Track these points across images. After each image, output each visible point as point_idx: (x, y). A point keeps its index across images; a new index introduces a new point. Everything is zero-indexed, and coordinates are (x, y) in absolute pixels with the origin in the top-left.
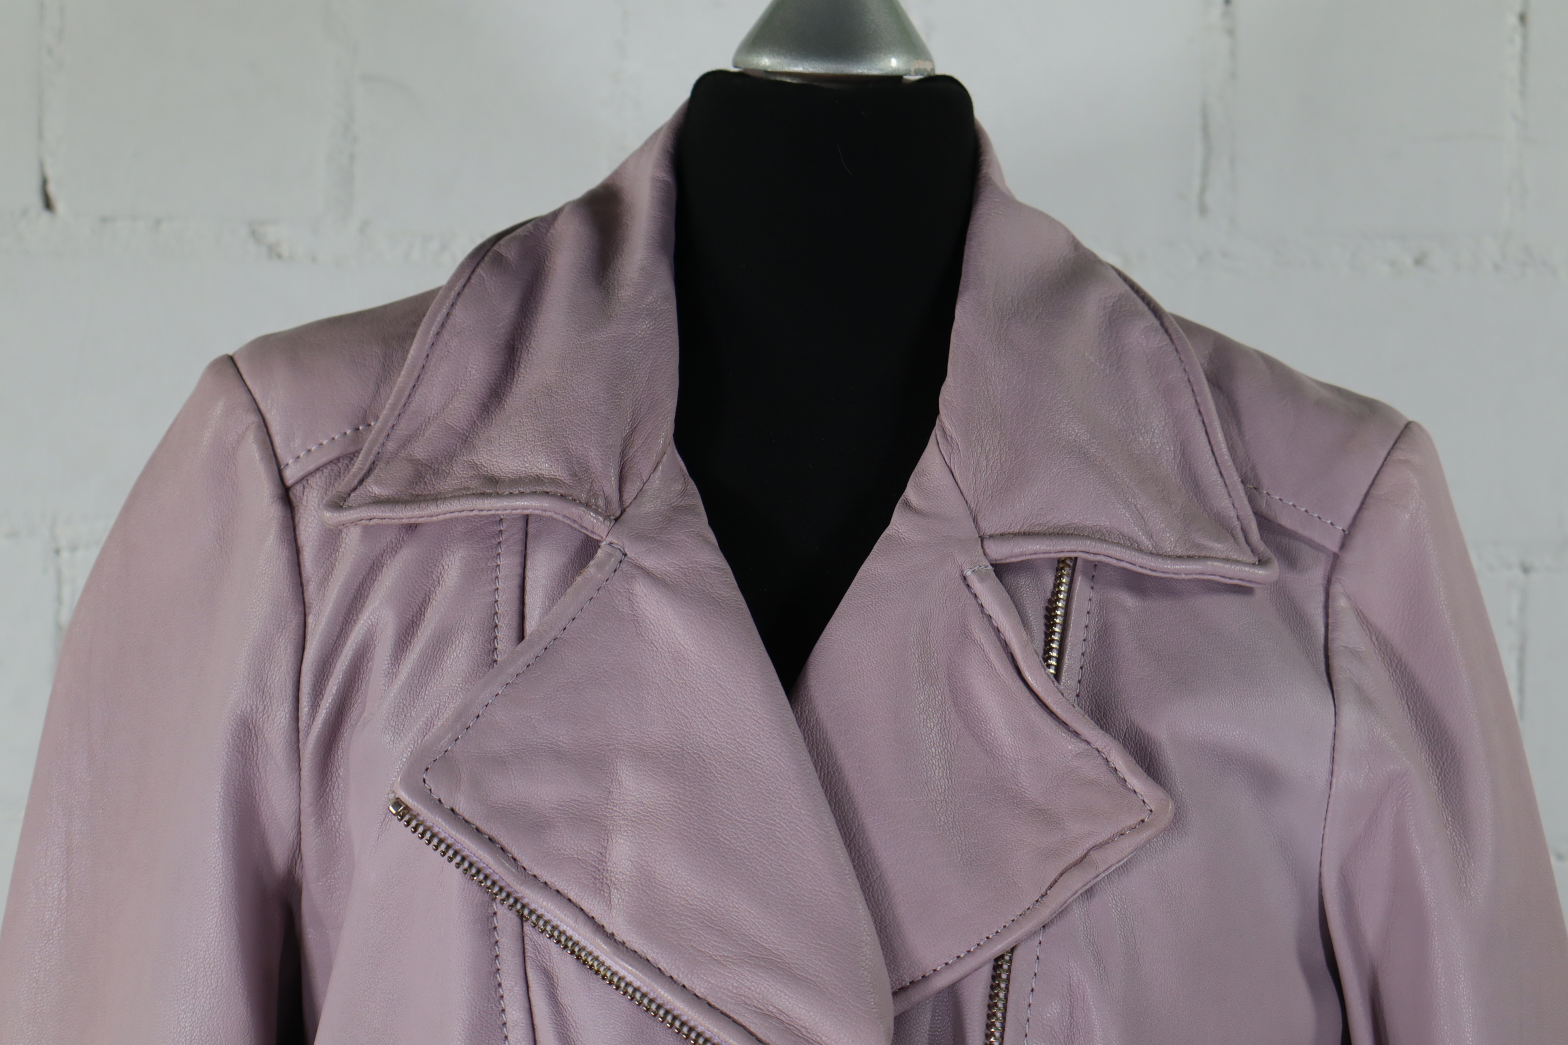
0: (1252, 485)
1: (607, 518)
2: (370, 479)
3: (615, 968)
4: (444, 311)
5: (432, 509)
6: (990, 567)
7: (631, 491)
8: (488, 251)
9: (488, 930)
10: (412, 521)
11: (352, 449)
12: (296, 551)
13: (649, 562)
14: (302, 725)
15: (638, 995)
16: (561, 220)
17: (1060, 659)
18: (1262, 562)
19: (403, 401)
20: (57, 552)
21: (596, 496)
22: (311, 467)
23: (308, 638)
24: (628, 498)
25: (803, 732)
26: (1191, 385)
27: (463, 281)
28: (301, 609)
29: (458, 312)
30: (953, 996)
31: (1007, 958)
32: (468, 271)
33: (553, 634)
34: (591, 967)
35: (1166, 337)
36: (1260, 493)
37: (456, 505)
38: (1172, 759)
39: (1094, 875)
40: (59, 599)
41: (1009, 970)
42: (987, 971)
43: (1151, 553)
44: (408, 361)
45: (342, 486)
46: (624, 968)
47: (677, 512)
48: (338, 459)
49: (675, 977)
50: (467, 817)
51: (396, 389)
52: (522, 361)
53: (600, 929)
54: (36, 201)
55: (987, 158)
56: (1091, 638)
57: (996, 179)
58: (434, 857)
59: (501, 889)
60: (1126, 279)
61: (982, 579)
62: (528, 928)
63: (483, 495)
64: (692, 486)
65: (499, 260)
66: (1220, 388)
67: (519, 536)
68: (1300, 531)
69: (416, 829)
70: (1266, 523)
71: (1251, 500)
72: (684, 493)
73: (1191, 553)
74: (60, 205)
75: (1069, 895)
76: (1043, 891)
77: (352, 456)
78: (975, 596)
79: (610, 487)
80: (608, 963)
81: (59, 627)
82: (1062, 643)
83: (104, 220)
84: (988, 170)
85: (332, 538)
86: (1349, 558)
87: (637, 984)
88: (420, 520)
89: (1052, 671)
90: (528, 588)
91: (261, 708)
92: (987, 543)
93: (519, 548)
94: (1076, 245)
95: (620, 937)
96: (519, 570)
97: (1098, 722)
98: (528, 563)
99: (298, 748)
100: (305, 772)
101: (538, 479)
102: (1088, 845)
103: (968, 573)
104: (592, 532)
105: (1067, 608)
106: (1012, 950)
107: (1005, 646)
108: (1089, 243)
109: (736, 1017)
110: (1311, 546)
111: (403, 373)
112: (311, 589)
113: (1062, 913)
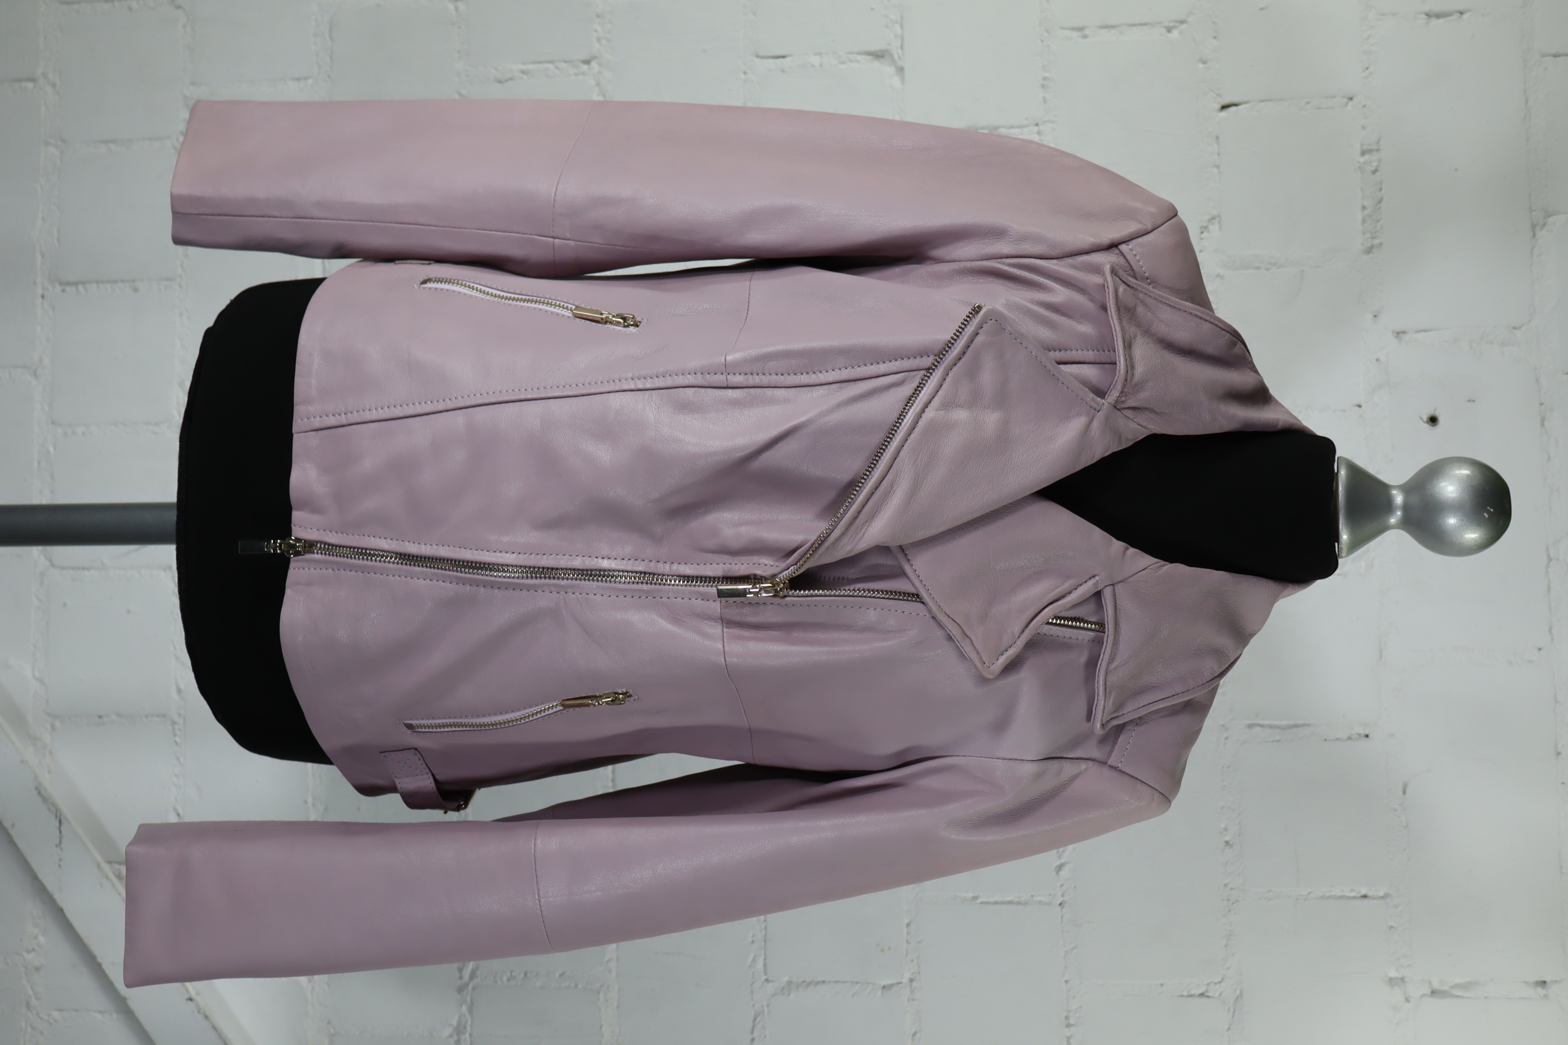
0: (1138, 722)
1: (1116, 402)
2: (1125, 286)
3: (909, 414)
4: (1208, 318)
5: (1115, 317)
6: (1100, 589)
7: (1129, 413)
8: (1237, 339)
9: (922, 353)
10: (1108, 308)
11: (1138, 277)
12: (1087, 252)
13: (1095, 424)
14: (1004, 260)
15: (898, 425)
16: (1254, 374)
17: (1056, 624)
18: (1103, 725)
19: (1163, 300)
20: (1037, 125)
21: (1126, 396)
22: (1128, 257)
23: (1046, 261)
24: (1125, 412)
25: (1019, 500)
26: (1186, 691)
27: (1223, 327)
28: (1060, 256)
29: (1208, 325)
30: (901, 574)
31: (918, 600)
32: (1228, 329)
33: (1060, 378)
34: (909, 403)
35: (1210, 679)
36: (1135, 726)
37: (1118, 329)
38: (1012, 679)
39: (959, 640)
40: (1012, 127)
41: (912, 601)
42: (912, 590)
43: (1107, 669)
44: (1183, 302)
45: (1121, 273)
46: (910, 418)
47: (1118, 435)
48: (1133, 270)
49: (907, 442)
50: (975, 341)
51: (1169, 296)
52: (1185, 358)
53: (926, 406)
54: (1226, 101)
55: (1296, 587)
56: (1066, 640)
57: (1285, 593)
58: (955, 327)
59: (941, 359)
60: (1236, 660)
61: (1095, 585)
62: (923, 372)
63: (1124, 342)
64: (1130, 444)
65: (1234, 344)
66: (1185, 706)
67: (1103, 360)
68: (1117, 746)
69: (968, 317)
70: (1120, 728)
71: (1131, 721)
72: (1127, 439)
73: (1107, 690)
74: (1224, 114)
75: (949, 628)
76: (950, 616)
77: (1135, 277)
78: (1086, 582)
79: (1131, 403)
80: (911, 411)
81: (997, 128)
82: (1064, 625)
83: (1217, 138)
84: (1290, 588)
85: (1097, 269)
86: (1105, 770)
87: (903, 424)
88: (1109, 312)
89: (1050, 621)
90: (1079, 365)
91: (1012, 240)
92: (1111, 587)
93: (1098, 361)
94: (1252, 635)
95: (924, 416)
96: (1087, 361)
97: (1027, 643)
98: (1090, 365)
99: (993, 259)
100: (980, 263)
101: (1133, 368)
102: (972, 638)
103: (1097, 578)
104: (1109, 395)
105: (1079, 628)
106: (923, 603)
107: (1063, 597)
108: (1254, 641)
109: (891, 471)
110: (1110, 751)
111: (1177, 300)
112: (1070, 260)
113: (941, 626)
